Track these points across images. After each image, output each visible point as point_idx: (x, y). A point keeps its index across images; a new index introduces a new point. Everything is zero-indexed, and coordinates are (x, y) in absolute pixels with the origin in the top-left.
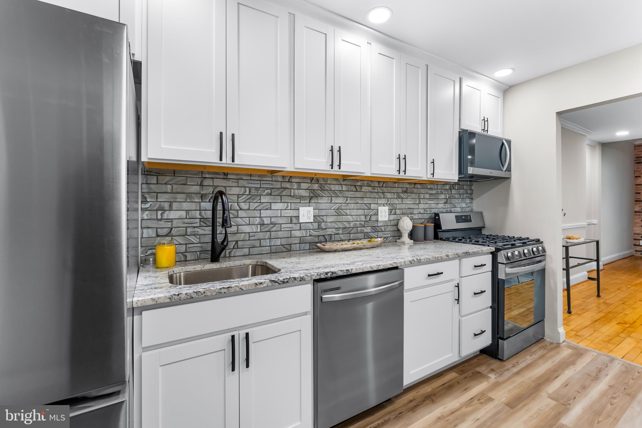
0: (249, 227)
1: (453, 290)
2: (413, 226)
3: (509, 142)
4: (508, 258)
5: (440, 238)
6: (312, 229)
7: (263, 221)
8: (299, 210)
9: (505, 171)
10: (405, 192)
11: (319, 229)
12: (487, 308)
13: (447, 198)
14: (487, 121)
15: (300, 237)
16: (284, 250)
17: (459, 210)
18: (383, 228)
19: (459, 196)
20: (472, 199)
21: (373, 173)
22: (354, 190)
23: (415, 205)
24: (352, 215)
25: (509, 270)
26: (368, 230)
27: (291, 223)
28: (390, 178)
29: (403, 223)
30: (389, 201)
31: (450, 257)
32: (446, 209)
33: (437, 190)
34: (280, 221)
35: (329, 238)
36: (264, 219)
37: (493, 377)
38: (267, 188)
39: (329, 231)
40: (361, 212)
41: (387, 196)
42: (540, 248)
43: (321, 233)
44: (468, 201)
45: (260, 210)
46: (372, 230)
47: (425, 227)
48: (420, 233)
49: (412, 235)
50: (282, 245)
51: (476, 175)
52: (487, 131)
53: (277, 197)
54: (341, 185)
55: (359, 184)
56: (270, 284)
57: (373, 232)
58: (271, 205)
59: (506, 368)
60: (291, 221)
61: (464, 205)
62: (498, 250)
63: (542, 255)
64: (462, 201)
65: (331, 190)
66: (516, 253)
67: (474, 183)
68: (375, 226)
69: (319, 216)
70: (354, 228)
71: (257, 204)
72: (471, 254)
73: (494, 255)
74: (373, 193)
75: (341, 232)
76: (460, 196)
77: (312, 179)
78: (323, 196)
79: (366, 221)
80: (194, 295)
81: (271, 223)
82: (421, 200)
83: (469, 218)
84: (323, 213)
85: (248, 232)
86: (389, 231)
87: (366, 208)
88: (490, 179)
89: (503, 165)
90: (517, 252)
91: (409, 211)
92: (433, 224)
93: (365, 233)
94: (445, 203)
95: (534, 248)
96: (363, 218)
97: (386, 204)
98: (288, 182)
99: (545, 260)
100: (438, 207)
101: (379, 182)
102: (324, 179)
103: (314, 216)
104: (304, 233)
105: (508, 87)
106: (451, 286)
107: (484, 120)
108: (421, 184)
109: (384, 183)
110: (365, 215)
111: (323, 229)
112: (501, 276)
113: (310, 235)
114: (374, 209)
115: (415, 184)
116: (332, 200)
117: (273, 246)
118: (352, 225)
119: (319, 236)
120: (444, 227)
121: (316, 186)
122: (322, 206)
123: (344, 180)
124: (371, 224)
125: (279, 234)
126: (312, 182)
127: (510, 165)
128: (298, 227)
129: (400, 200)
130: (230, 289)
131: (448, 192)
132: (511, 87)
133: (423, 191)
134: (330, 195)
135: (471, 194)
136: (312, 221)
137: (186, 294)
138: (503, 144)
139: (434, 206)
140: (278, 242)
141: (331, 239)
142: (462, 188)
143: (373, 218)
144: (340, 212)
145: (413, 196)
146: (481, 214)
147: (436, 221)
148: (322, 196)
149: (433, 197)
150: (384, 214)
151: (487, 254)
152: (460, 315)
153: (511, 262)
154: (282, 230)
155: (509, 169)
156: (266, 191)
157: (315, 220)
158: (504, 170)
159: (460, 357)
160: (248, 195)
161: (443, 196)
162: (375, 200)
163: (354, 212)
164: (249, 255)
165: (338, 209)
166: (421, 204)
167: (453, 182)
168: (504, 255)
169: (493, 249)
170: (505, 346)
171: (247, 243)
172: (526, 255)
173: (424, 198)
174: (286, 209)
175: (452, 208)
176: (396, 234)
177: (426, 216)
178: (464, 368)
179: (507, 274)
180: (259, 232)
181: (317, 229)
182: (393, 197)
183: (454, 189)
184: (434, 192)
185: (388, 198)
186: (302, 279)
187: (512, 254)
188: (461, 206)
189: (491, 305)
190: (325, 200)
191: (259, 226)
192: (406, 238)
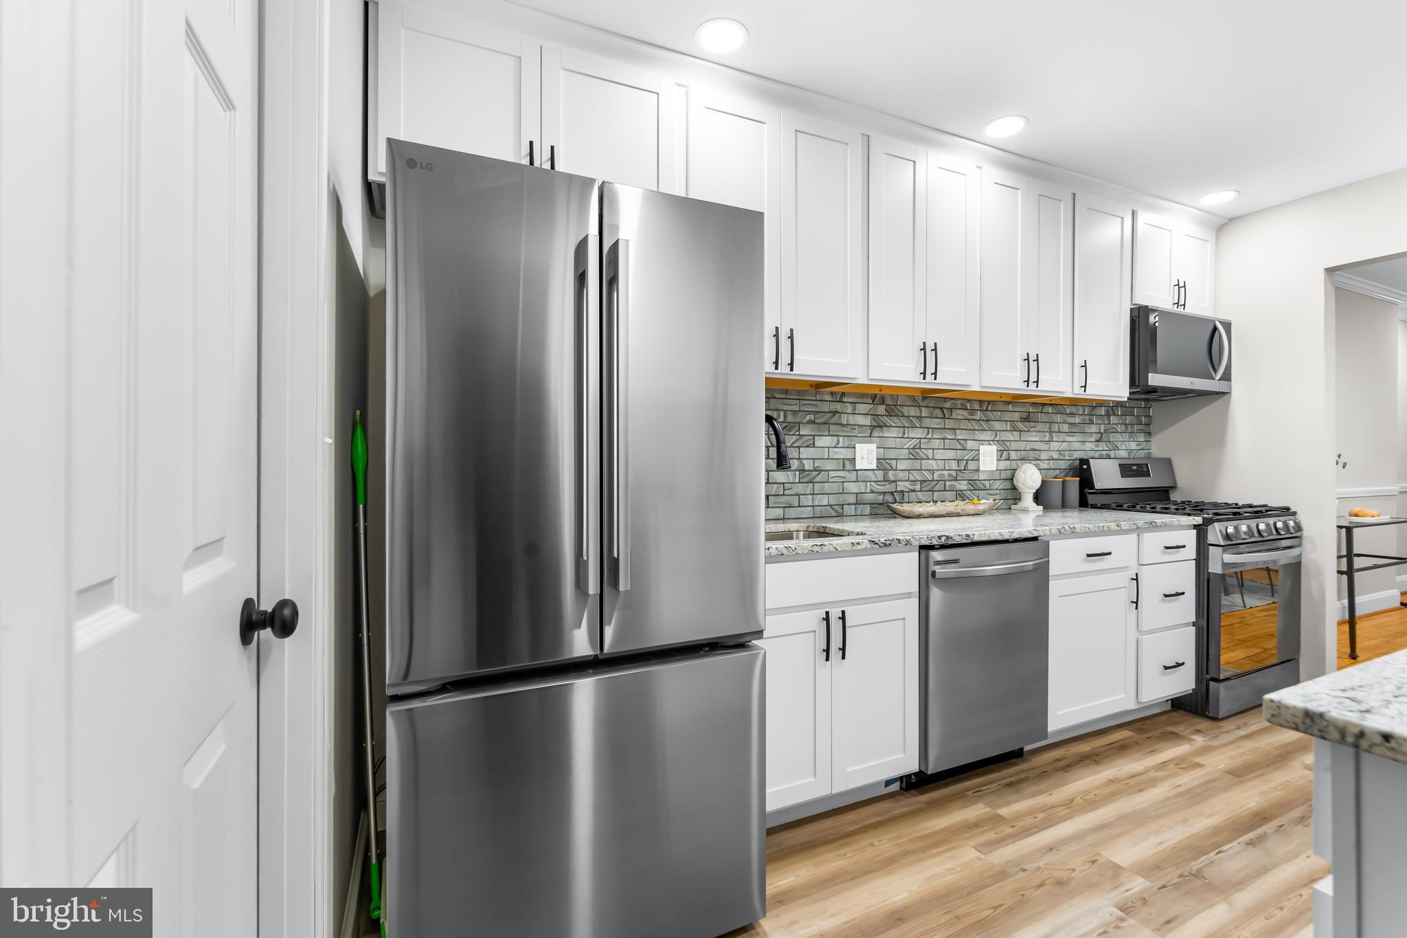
0: (784, 474)
1: (1127, 585)
2: (1043, 482)
3: (1228, 326)
4: (1227, 537)
5: (1091, 505)
6: (875, 482)
7: (804, 465)
8: (855, 448)
9: (1220, 380)
10: (1026, 419)
11: (885, 481)
12: (1187, 625)
13: (1102, 431)
14: (1185, 286)
15: (857, 494)
16: (834, 513)
17: (1124, 454)
18: (987, 484)
19: (1124, 428)
20: (1150, 433)
21: (984, 385)
22: (940, 415)
23: (1043, 444)
24: (936, 460)
25: (1229, 558)
26: (963, 485)
27: (843, 470)
28: (1001, 395)
29: (1025, 474)
30: (998, 436)
31: (1123, 527)
32: (1100, 452)
33: (1082, 417)
34: (828, 465)
35: (902, 496)
36: (805, 462)
37: (1199, 740)
38: (809, 412)
39: (902, 486)
40: (950, 454)
41: (994, 427)
42: (1291, 523)
43: (889, 487)
44: (1141, 438)
45: (799, 447)
46: (970, 486)
47: (1064, 482)
48: (1056, 494)
49: (1038, 498)
50: (830, 506)
51: (1163, 388)
52: (1184, 305)
53: (823, 427)
54: (919, 407)
55: (948, 405)
56: (869, 546)
57: (970, 490)
58: (814, 439)
59: (1224, 730)
60: (844, 466)
61: (1133, 446)
62: (1208, 522)
63: (1294, 535)
64: (1130, 438)
65: (904, 416)
66: (1244, 528)
67: (1154, 404)
68: (975, 480)
69: (885, 459)
70: (939, 481)
71: (795, 438)
72: (1158, 525)
73: (1201, 530)
74: (971, 421)
75: (918, 487)
76: (1127, 429)
77: (874, 397)
78: (892, 426)
79: (959, 470)
80: (785, 552)
81: (815, 470)
82: (1054, 435)
83: (1145, 469)
84: (892, 454)
85: (782, 482)
86: (997, 489)
87: (960, 447)
88: (1189, 395)
89: (1216, 367)
90: (1245, 526)
91: (1032, 454)
92: (1078, 479)
93: (957, 491)
94: (1098, 441)
95: (1278, 523)
96: (954, 465)
97: (993, 441)
98: (839, 402)
99: (1300, 545)
100: (1084, 447)
101: (981, 402)
102: (892, 396)
103: (877, 459)
104: (862, 487)
105: (1226, 221)
106: (1124, 578)
107: (1178, 285)
108: (1055, 406)
109: (989, 404)
110: (958, 460)
111: (891, 482)
112: (1215, 568)
113: (872, 492)
114: (972, 450)
115: (1043, 405)
116: (904, 433)
117: (818, 506)
118: (936, 476)
119: (885, 493)
120: (1099, 485)
121: (881, 409)
122: (890, 443)
123: (924, 398)
124: (967, 475)
125: (826, 487)
126: (875, 403)
127: (1228, 368)
128: (853, 476)
129: (1016, 434)
130: (823, 547)
131: (1104, 420)
132: (1231, 220)
133: (1059, 418)
134: (903, 424)
135: (1147, 425)
136: (875, 468)
137: (777, 548)
138: (1215, 329)
139: (1076, 446)
140: (825, 500)
141: (903, 499)
142: (1130, 414)
143: (971, 466)
144: (917, 453)
145: (1040, 427)
146: (1168, 462)
147: (1082, 472)
148: (889, 427)
149: (1075, 429)
150: (988, 459)
151: (1188, 527)
152: (1139, 631)
153: (1232, 544)
154: (830, 480)
155: (1227, 377)
156: (808, 418)
157: (880, 466)
158: (1218, 378)
159: (1139, 703)
160: (782, 422)
161: (1093, 428)
162: (974, 434)
163: (940, 454)
164: (784, 518)
165: (914, 448)
166: (1053, 441)
167: (1113, 402)
168: (1221, 531)
169: (1198, 520)
170: (1222, 694)
171: (781, 500)
172: (1263, 533)
173: (1059, 432)
174: (835, 447)
175: (1111, 450)
176: (1010, 494)
177: (1063, 465)
178: (1143, 727)
179: (1225, 565)
180: (797, 483)
181: (882, 481)
182: (1004, 429)
183: (1114, 414)
184: (1077, 420)
185: (996, 431)
186: (908, 543)
187: (1236, 528)
188: (1129, 447)
189: (1194, 620)
190: (893, 433)
191: (797, 473)
192: (1028, 501)
